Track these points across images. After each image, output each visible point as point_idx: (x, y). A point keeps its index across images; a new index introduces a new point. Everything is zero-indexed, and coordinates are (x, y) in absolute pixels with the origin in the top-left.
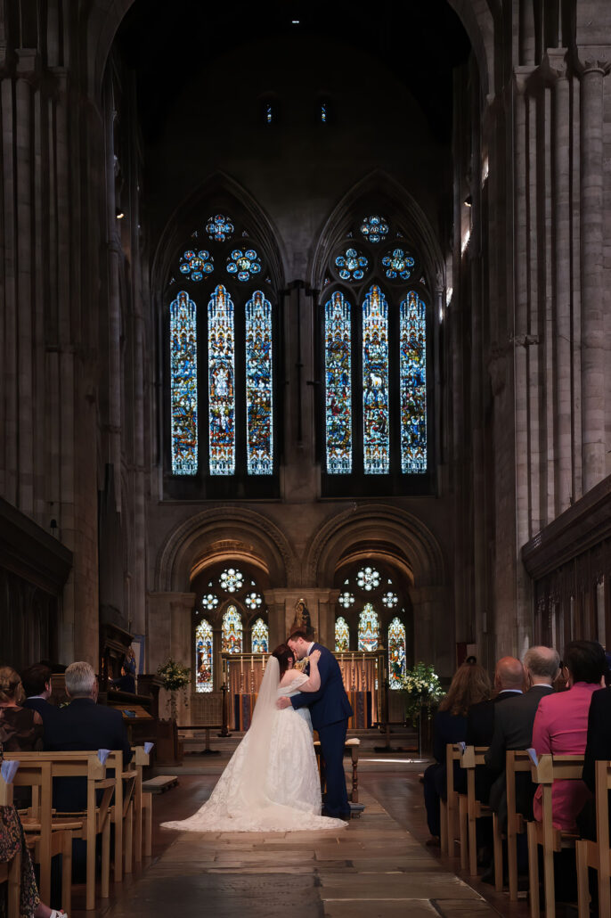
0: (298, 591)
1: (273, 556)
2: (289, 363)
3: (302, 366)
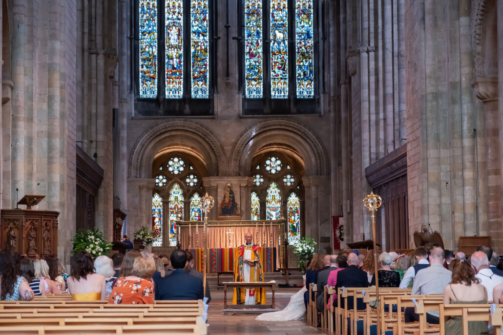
0: (226, 179)
1: (209, 153)
2: (221, 25)
3: (229, 27)
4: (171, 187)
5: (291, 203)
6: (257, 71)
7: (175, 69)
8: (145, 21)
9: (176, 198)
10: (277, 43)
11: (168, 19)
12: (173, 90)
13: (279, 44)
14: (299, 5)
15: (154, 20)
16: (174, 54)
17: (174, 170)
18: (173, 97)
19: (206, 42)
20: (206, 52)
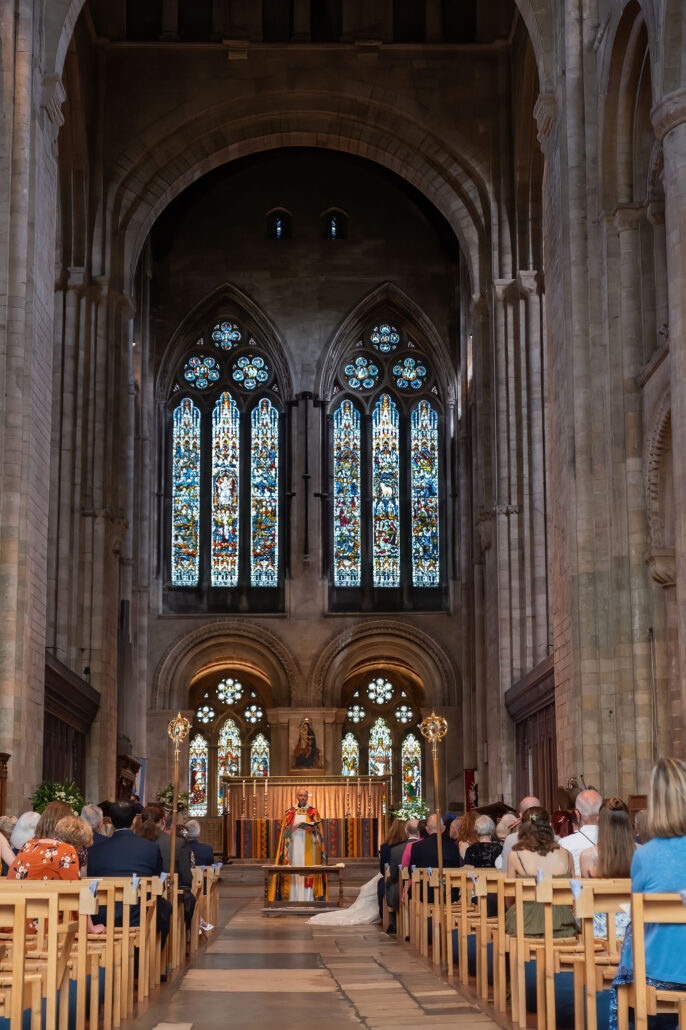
0: (302, 710)
1: (274, 666)
2: (296, 475)
3: (309, 477)
4: (221, 725)
5: (407, 750)
6: (351, 545)
7: (227, 541)
8: (182, 468)
9: (230, 742)
10: (384, 502)
11: (217, 466)
12: (223, 574)
13: (386, 503)
14: (416, 445)
15: (196, 468)
16: (225, 520)
17: (226, 699)
18: (223, 585)
19: (275, 500)
20: (274, 515)
